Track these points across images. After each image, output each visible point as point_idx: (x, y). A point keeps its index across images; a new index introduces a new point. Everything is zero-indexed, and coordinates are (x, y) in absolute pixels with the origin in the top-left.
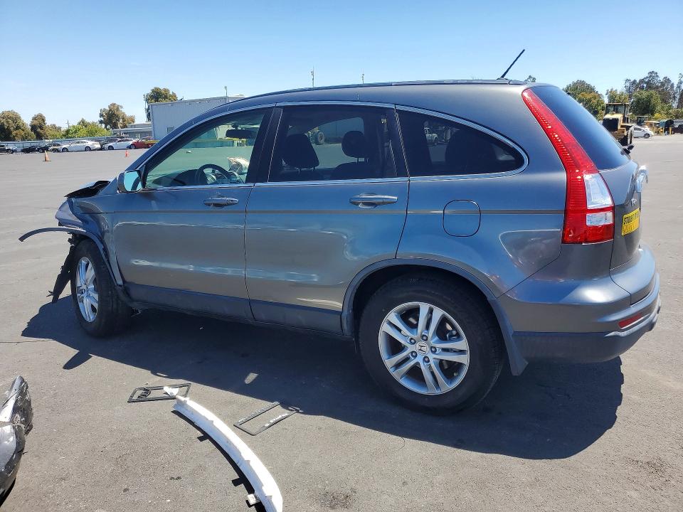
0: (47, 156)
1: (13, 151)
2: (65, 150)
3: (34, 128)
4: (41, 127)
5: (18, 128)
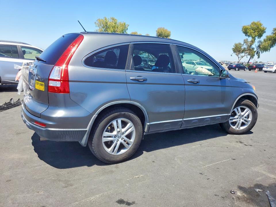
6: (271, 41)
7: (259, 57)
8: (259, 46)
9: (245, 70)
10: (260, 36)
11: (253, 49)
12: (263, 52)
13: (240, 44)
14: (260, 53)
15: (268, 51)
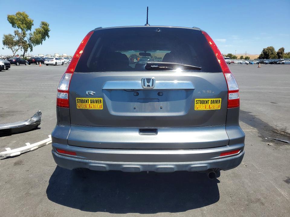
0: (260, 65)
1: (266, 63)
2: (283, 63)
3: (278, 53)
4: (281, 53)
5: (272, 54)
6: (40, 35)
7: (32, 50)
8: (30, 39)
9: (26, 65)
10: (29, 28)
11: (26, 41)
12: (36, 45)
13: (10, 35)
14: (33, 46)
15: (40, 44)
